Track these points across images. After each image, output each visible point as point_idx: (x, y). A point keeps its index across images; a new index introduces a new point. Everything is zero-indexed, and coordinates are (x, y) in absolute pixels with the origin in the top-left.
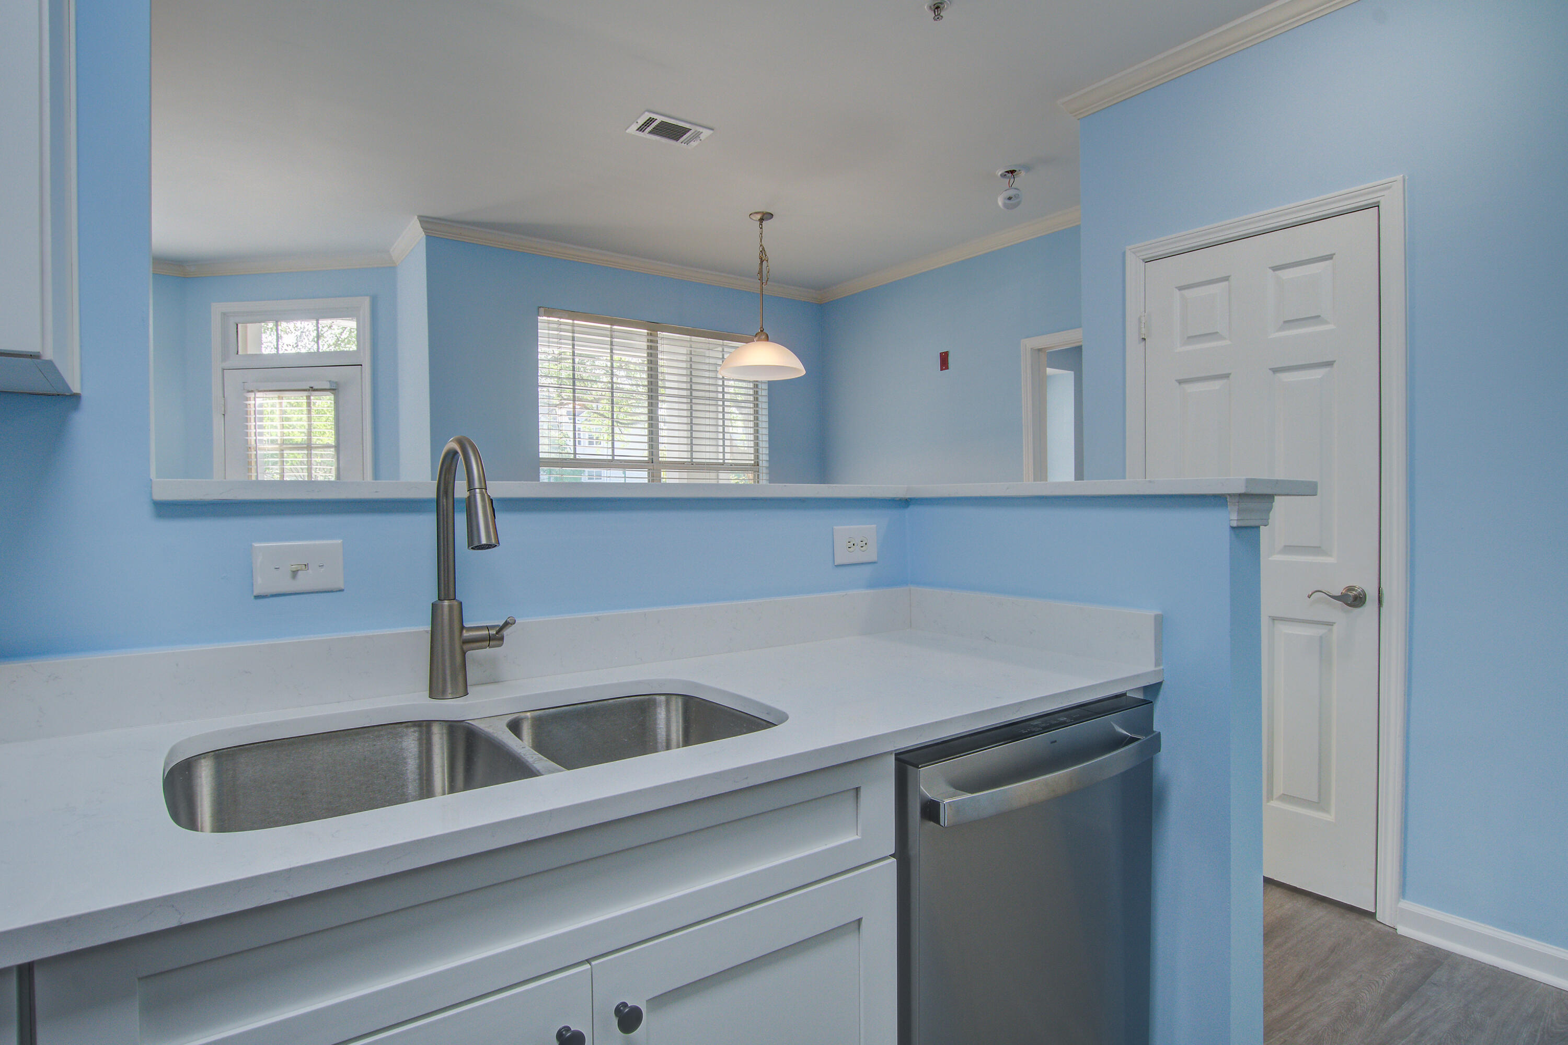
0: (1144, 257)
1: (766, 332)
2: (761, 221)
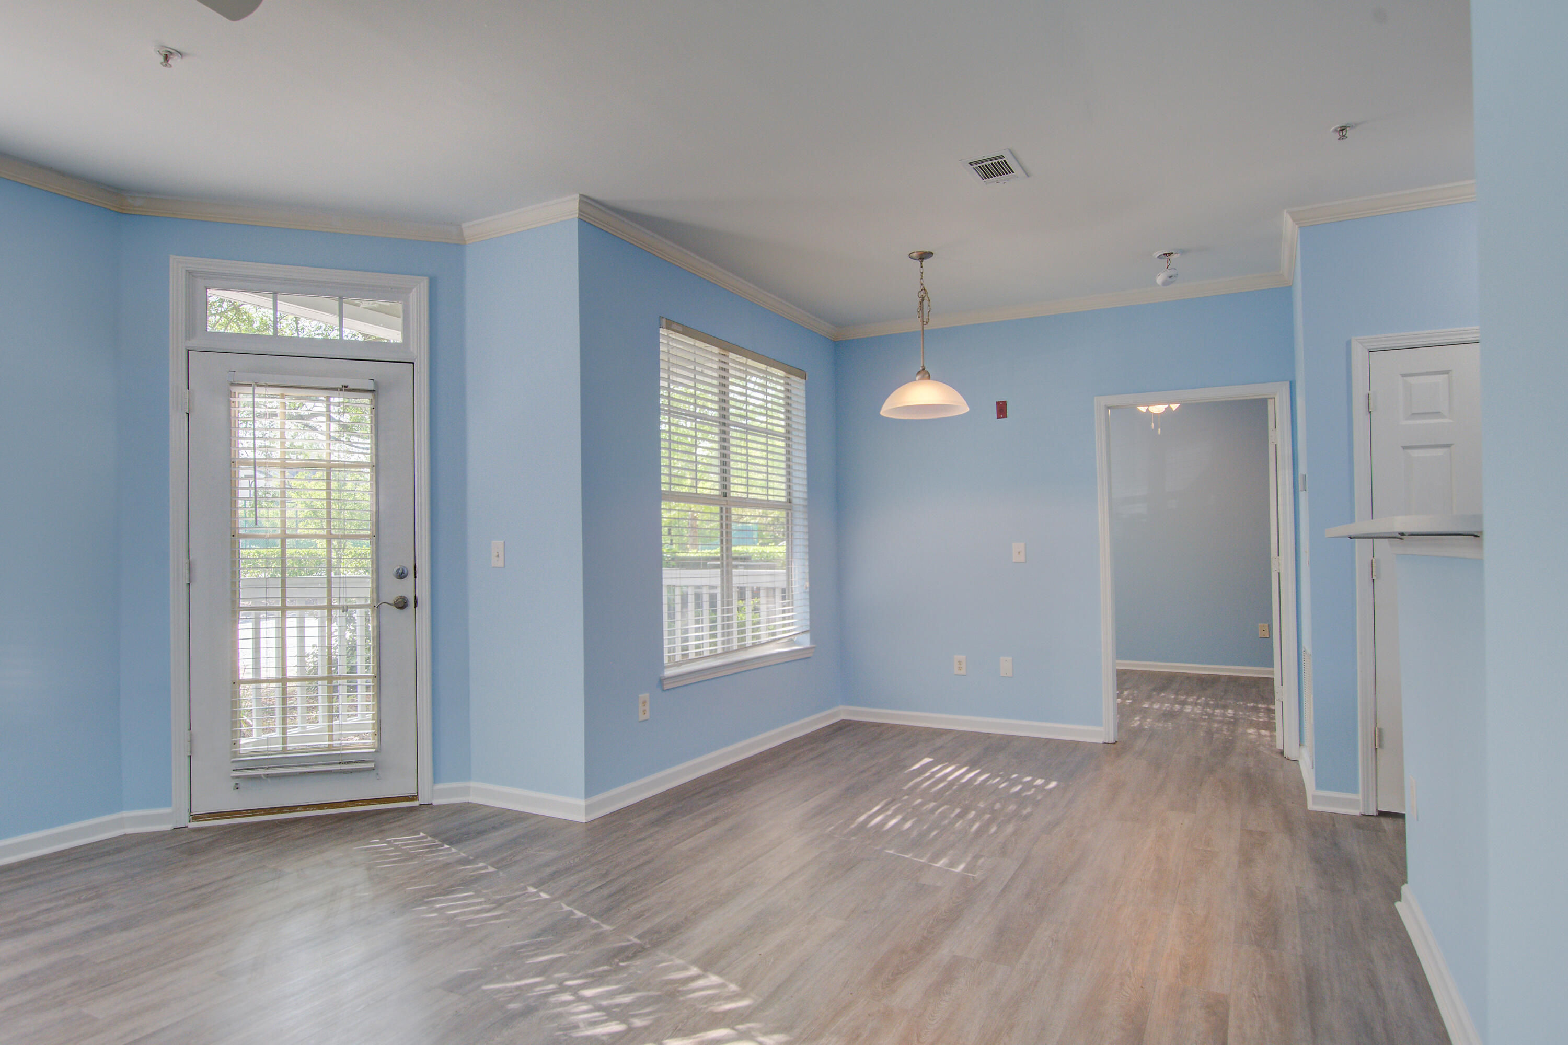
0: (1369, 348)
2: (920, 260)
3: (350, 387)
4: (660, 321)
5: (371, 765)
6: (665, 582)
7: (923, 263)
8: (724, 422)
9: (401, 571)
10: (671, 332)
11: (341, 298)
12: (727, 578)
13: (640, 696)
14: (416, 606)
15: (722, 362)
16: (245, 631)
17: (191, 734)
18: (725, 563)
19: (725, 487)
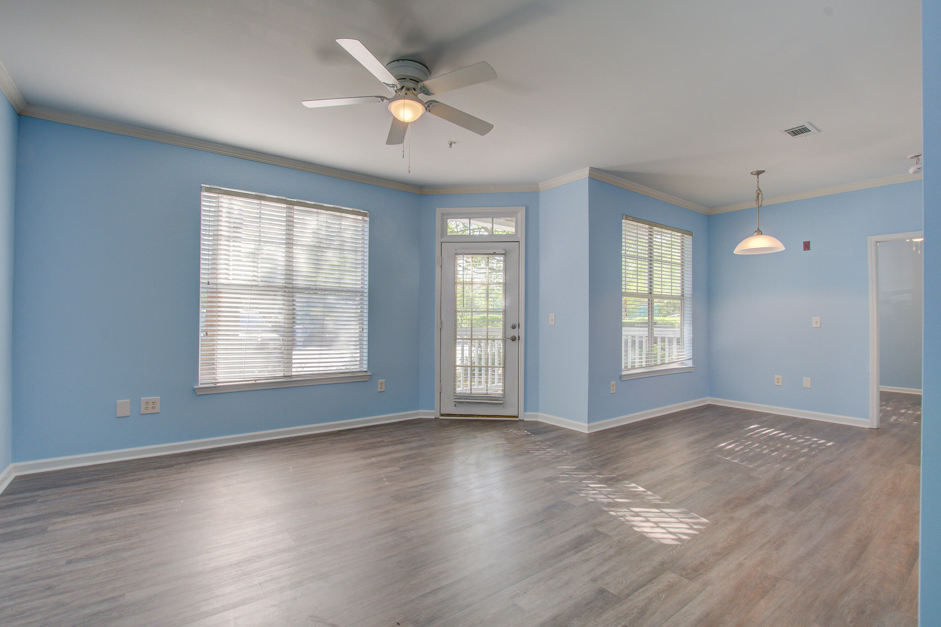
1: (761, 230)
2: (757, 175)
3: (496, 253)
4: (622, 216)
5: (502, 402)
6: (624, 333)
7: (759, 176)
8: (651, 260)
9: (514, 326)
10: (627, 221)
11: (493, 218)
12: (651, 332)
13: (611, 382)
14: (519, 340)
15: (650, 231)
16: (459, 348)
17: (441, 384)
18: (650, 325)
19: (651, 289)
